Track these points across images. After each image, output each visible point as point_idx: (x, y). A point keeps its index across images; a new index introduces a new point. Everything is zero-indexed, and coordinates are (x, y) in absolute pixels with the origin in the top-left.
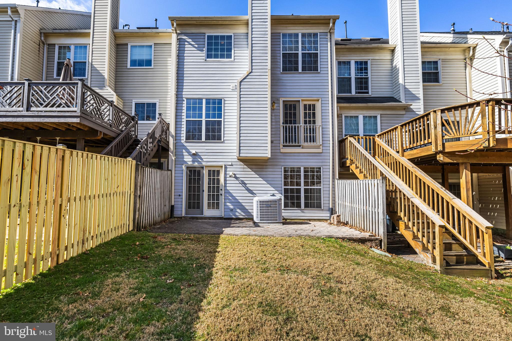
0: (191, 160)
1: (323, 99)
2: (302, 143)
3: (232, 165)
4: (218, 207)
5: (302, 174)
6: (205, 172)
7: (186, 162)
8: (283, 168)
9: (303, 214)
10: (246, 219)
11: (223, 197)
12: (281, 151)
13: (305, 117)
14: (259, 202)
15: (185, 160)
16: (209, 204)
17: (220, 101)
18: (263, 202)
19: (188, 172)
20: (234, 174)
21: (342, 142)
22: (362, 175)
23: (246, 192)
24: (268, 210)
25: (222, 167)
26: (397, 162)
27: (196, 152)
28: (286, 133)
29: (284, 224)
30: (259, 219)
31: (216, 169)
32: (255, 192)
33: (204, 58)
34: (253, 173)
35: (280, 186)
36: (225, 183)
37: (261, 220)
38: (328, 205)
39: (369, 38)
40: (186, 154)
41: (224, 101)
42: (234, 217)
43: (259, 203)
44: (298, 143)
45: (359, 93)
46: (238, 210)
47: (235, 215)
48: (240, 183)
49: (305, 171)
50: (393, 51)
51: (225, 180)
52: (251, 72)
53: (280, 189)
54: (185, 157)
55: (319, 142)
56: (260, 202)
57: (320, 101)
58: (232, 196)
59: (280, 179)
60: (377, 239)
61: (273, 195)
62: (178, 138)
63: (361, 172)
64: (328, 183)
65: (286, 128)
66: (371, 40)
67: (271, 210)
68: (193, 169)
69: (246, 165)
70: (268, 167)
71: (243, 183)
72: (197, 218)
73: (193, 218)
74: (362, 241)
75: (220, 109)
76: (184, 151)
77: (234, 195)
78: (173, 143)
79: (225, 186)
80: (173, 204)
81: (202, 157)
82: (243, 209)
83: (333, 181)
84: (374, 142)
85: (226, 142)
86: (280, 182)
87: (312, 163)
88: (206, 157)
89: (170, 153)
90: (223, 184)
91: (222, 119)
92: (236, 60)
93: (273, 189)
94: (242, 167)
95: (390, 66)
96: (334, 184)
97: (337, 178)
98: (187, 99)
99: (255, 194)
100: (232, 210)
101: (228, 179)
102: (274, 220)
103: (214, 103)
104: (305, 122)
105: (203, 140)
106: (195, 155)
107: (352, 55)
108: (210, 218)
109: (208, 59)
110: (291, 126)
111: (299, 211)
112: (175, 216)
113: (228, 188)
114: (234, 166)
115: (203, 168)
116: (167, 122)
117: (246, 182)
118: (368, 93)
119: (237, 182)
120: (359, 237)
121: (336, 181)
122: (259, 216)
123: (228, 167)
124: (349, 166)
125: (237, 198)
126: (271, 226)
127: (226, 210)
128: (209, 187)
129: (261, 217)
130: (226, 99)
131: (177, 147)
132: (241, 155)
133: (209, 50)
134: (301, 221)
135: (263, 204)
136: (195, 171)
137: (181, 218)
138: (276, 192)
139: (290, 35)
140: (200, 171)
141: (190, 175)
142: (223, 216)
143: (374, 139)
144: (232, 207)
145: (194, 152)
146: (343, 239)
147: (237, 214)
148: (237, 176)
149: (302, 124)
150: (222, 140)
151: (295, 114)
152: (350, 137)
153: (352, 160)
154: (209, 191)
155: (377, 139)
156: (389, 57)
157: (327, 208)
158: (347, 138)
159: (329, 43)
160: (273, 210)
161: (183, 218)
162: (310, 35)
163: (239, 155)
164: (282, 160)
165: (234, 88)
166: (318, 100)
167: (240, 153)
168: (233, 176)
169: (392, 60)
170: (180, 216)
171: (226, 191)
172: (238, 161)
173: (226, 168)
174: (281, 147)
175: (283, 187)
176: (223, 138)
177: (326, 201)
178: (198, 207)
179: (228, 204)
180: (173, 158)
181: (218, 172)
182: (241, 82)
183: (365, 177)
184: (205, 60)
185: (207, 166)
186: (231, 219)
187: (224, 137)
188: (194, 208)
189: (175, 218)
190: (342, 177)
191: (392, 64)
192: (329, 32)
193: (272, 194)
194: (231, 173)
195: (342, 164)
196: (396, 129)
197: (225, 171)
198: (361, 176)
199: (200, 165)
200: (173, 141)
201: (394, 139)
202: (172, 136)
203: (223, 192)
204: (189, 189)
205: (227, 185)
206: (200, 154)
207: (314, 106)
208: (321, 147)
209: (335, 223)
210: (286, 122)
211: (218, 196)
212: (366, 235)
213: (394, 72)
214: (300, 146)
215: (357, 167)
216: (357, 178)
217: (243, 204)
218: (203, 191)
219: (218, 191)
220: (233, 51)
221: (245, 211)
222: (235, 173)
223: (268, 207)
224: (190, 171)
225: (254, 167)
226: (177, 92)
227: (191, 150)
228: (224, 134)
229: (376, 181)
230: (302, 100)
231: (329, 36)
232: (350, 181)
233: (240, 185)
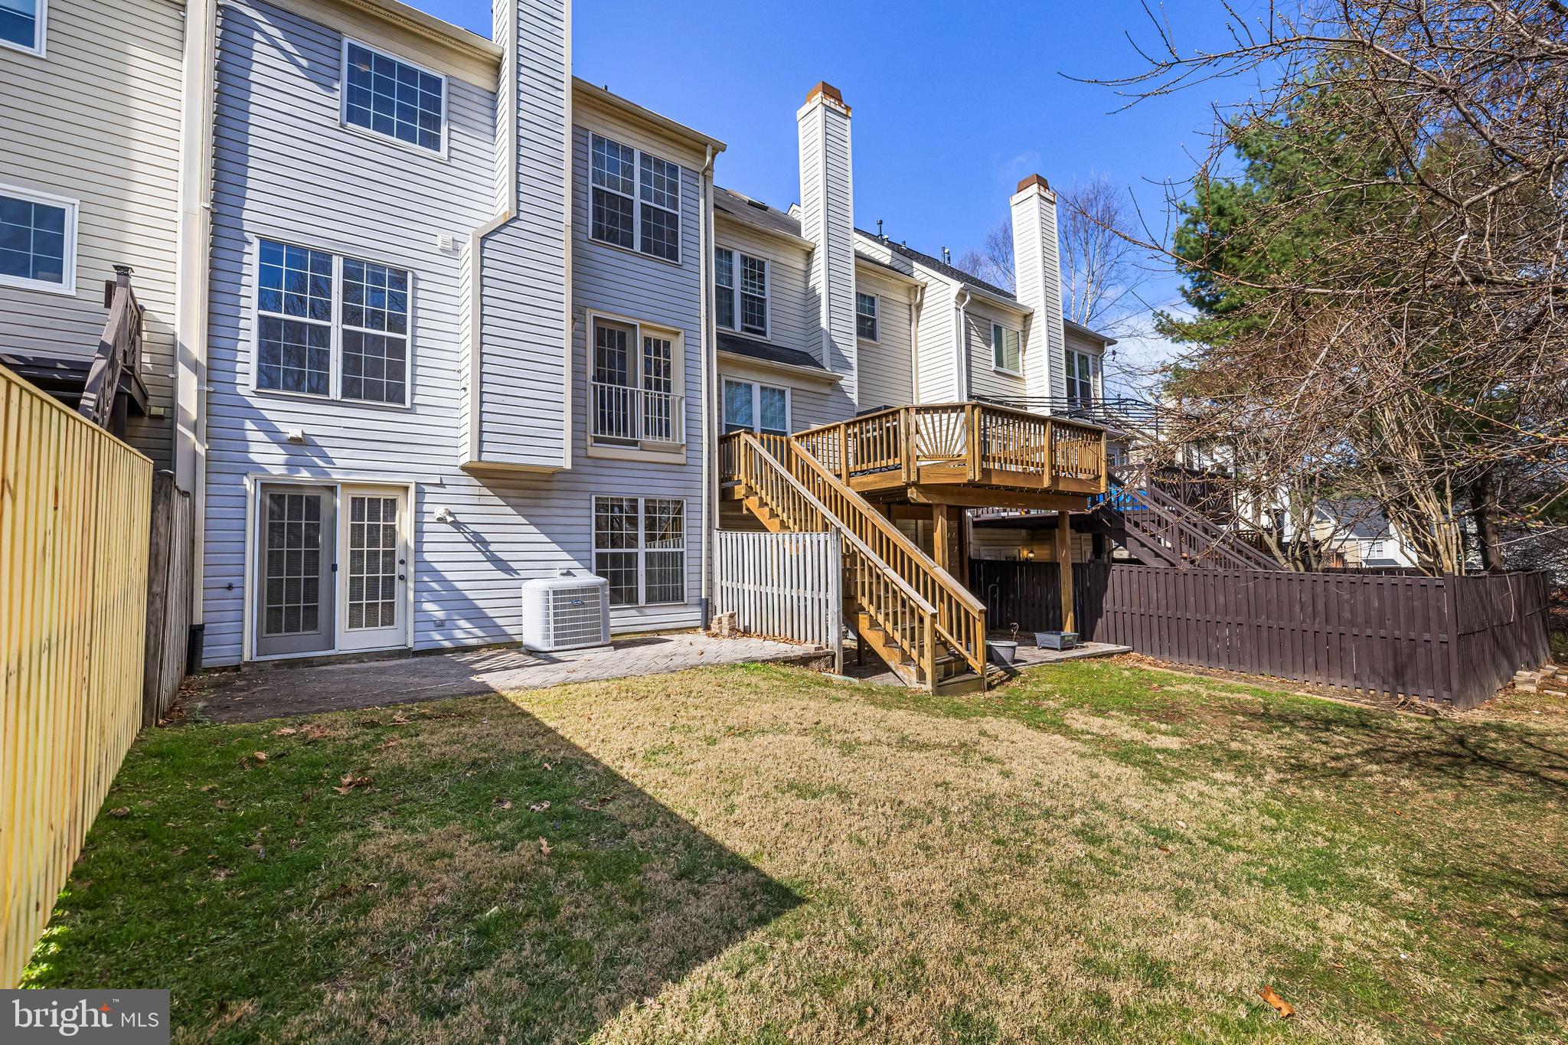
0: (282, 459)
1: (689, 334)
2: (641, 436)
3: (441, 485)
4: (389, 620)
5: (641, 515)
6: (342, 504)
7: (258, 467)
8: (593, 497)
9: (642, 620)
10: (489, 646)
11: (411, 585)
12: (590, 454)
13: (647, 371)
14: (551, 594)
15: (253, 457)
16: (355, 609)
17: (399, 278)
18: (563, 592)
19: (268, 501)
20: (450, 514)
21: (724, 440)
22: (777, 521)
23: (489, 565)
24: (578, 612)
25: (406, 489)
26: (836, 496)
27: (303, 434)
28: (602, 406)
29: (617, 646)
30: (552, 640)
31: (383, 495)
32: (514, 565)
33: (337, 115)
34: (509, 510)
35: (586, 546)
36: (419, 542)
37: (556, 644)
38: (697, 592)
39: (747, 198)
40: (261, 436)
41: (415, 278)
42: (447, 644)
43: (551, 597)
44: (633, 435)
45: (748, 330)
46: (463, 623)
47: (451, 639)
48: (470, 542)
49: (647, 510)
50: (809, 254)
51: (419, 532)
52: (516, 219)
53: (586, 555)
54: (253, 447)
55: (681, 440)
56: (555, 593)
57: (682, 335)
58: (442, 580)
59: (586, 529)
60: (827, 654)
61: (569, 573)
62: (218, 375)
63: (773, 515)
64: (697, 539)
65: (602, 392)
67: (585, 612)
68: (287, 492)
69: (487, 487)
70: (554, 494)
71: (479, 540)
72: (308, 662)
73: (292, 664)
74: (805, 661)
75: (399, 302)
76: (249, 425)
77: (449, 576)
78: (199, 392)
79: (419, 551)
80: (198, 620)
81: (330, 453)
82: (478, 616)
83: (710, 535)
84: (789, 450)
85: (419, 410)
86: (586, 538)
87: (664, 490)
88: (345, 453)
89: (180, 427)
90: (412, 545)
91: (408, 337)
92: (454, 162)
93: (565, 556)
94: (476, 490)
95: (803, 285)
96: (710, 542)
97: (717, 526)
98: (264, 241)
99: (515, 571)
100: (440, 625)
101: (426, 527)
102: (591, 640)
103: (377, 279)
104: (648, 384)
105: (332, 396)
106: (299, 443)
107: (736, 239)
108: (359, 657)
109: (350, 125)
110: (624, 390)
111: (634, 612)
112: (206, 663)
113: (427, 557)
114: (448, 489)
115: (332, 489)
117: (488, 538)
118: (764, 333)
119: (460, 537)
120: (800, 653)
121: (716, 535)
122: (552, 633)
123: (427, 489)
124: (742, 500)
125: (459, 585)
126: (582, 659)
127: (421, 626)
128: (356, 556)
129: (556, 636)
130: (420, 274)
131: (215, 409)
132: (485, 457)
133: (353, 94)
134: (639, 637)
135: (562, 600)
136: (296, 500)
137: (237, 668)
138: (576, 564)
139: (614, 146)
140: (318, 498)
141: (275, 508)
142: (410, 645)
143: (788, 443)
144: (441, 615)
145: (295, 432)
147: (459, 634)
148: (460, 518)
149: (640, 387)
150: (408, 405)
151: (622, 357)
152: (746, 432)
153: (751, 488)
154: (355, 568)
155: (794, 444)
156: (801, 266)
157: (696, 600)
158: (739, 435)
159: (702, 201)
160: (591, 612)
161: (244, 669)
162: (659, 163)
163: (480, 456)
164: (592, 479)
165: (450, 247)
166: (678, 334)
167: (480, 451)
168: (450, 519)
169: (807, 274)
170: (234, 661)
171: (422, 566)
172: (461, 472)
173: (420, 493)
174: (589, 443)
175: (594, 551)
176: (412, 399)
177: (692, 583)
178: (312, 623)
179: (428, 606)
180: (201, 449)
181: (391, 505)
182: (484, 238)
183: (784, 526)
184: (342, 126)
185: (346, 485)
186: (441, 651)
187: (413, 394)
188: (292, 627)
189: (208, 670)
190: (725, 525)
191: (807, 282)
192: (703, 173)
193: (565, 571)
194: (440, 511)
195: (726, 495)
196: (834, 428)
197: (419, 503)
198: (773, 525)
199: (323, 481)
200: (199, 383)
201: (820, 447)
202: (195, 367)
203: (411, 569)
204: (272, 561)
205: (426, 547)
206: (319, 441)
207: (667, 344)
208: (684, 450)
209: (726, 632)
210: (599, 377)
211: (389, 582)
212: (809, 648)
213: (810, 299)
214: (635, 443)
215: (763, 504)
216: (763, 529)
217: (480, 604)
218: (334, 568)
219: (389, 566)
220: (444, 129)
221: (486, 623)
222: (452, 509)
223: (576, 606)
224: (277, 499)
225: (511, 492)
226: (215, 201)
227: (282, 427)
228: (413, 385)
229: (815, 535)
230: (642, 326)
231: (701, 184)
232: (757, 535)
233: (470, 547)
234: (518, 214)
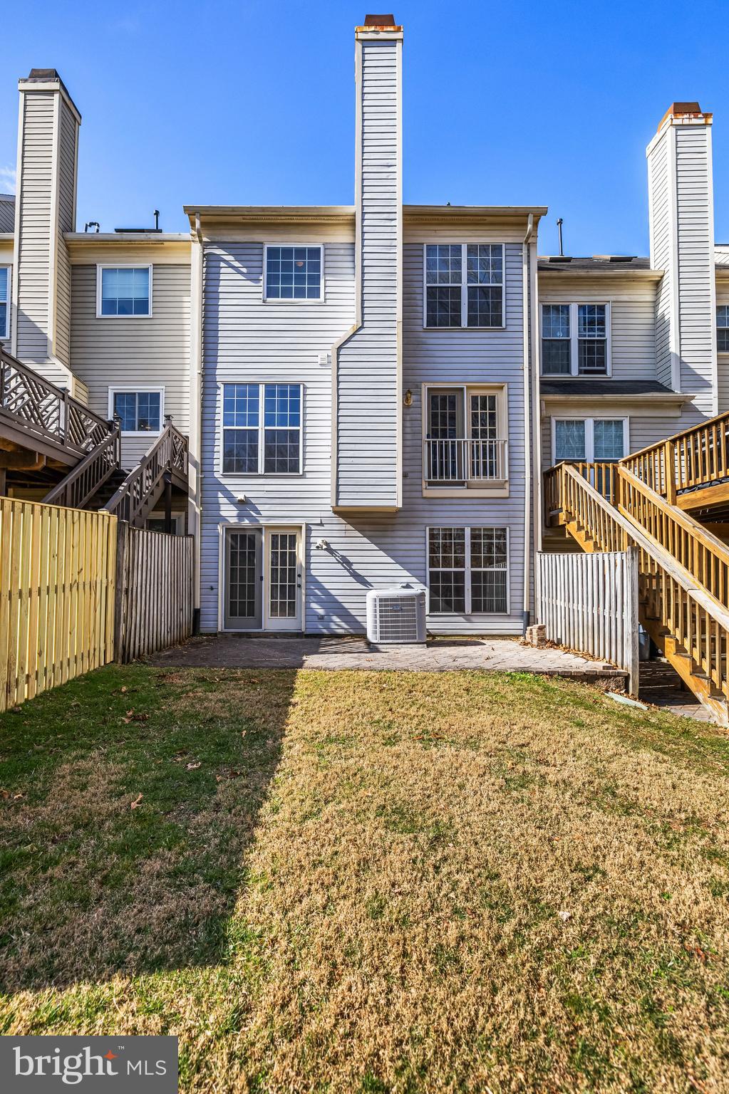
0: (235, 513)
1: (512, 385)
2: (468, 477)
3: (321, 524)
4: (292, 612)
5: (468, 541)
6: (266, 540)
7: (224, 519)
8: (428, 528)
9: (468, 625)
10: (352, 636)
11: (303, 591)
12: (424, 495)
13: (474, 423)
14: (378, 601)
15: (223, 513)
16: (273, 605)
17: (295, 389)
18: (386, 600)
19: (230, 540)
20: (327, 544)
21: (550, 475)
22: (591, 543)
23: (351, 579)
24: (398, 616)
25: (301, 527)
26: (661, 516)
27: (245, 497)
28: (435, 457)
29: (429, 645)
30: (378, 635)
31: (289, 533)
32: (369, 579)
33: (260, 296)
34: (365, 540)
35: (422, 566)
36: (308, 563)
37: (382, 638)
38: (519, 606)
39: (608, 257)
40: (225, 501)
41: (305, 388)
42: (325, 631)
43: (378, 603)
44: (460, 477)
45: (586, 372)
46: (335, 619)
47: (328, 628)
48: (339, 563)
49: (473, 537)
50: (657, 284)
51: (308, 556)
52: (362, 327)
53: (422, 573)
54: (223, 507)
55: (504, 476)
56: (381, 600)
57: (505, 388)
58: (322, 589)
59: (422, 553)
60: (619, 675)
61: (408, 586)
62: (207, 468)
63: (588, 537)
64: (520, 560)
65: (435, 447)
66: (613, 260)
67: (403, 616)
68: (239, 533)
69: (351, 524)
70: (397, 527)
71: (345, 562)
72: (249, 635)
73: (240, 635)
74: (590, 678)
75: (295, 405)
76: (220, 495)
77: (327, 586)
78: (197, 478)
79: (308, 569)
80: (198, 606)
81: (259, 507)
82: (345, 615)
83: (532, 557)
84: (616, 476)
85: (308, 475)
86: (422, 560)
87: (489, 519)
88: (267, 507)
89: (190, 499)
90: (304, 565)
91: (300, 428)
92: (328, 302)
93: (406, 573)
94: (343, 527)
95: (651, 316)
96: (532, 563)
97: (540, 549)
98: (225, 384)
99: (369, 584)
100: (321, 618)
101: (312, 553)
102: (408, 638)
103: (283, 394)
104: (475, 434)
105: (260, 473)
106: (243, 504)
107: (573, 292)
108: (275, 635)
109: (269, 300)
110: (446, 442)
111: (461, 619)
112: (202, 630)
113: (313, 573)
114: (326, 527)
115: (260, 530)
116: (184, 434)
117: (351, 560)
118: (604, 372)
119: (333, 559)
120: (584, 670)
121: (538, 556)
122: (378, 630)
123: (313, 527)
124: (565, 525)
125: (333, 592)
126: (402, 650)
127: (310, 618)
128: (274, 571)
129: (381, 632)
130: (308, 385)
131: (205, 487)
132: (341, 503)
133: (270, 279)
134: (465, 639)
135: (386, 606)
136: (243, 537)
137: (215, 635)
138: (414, 580)
139: (444, 249)
140: (254, 536)
141: (234, 544)
142: (303, 630)
143: (615, 469)
144: (321, 612)
145: (240, 496)
146: (551, 674)
147: (333, 626)
148: (333, 546)
149: (468, 438)
150: (301, 473)
151: (453, 417)
152: (566, 464)
153: (571, 513)
154: (274, 579)
155: (622, 469)
156: (649, 298)
157: (518, 612)
158: (561, 467)
159: (525, 267)
160: (408, 616)
161: (219, 636)
162: (484, 248)
163: (337, 502)
164: (427, 514)
165: (326, 362)
166: (501, 388)
167: (338, 499)
168: (325, 547)
169: (655, 304)
170: (213, 631)
171: (310, 579)
172: (333, 515)
173: (309, 530)
174: (424, 487)
175: (428, 570)
176: (303, 468)
177: (515, 597)
178: (252, 613)
179: (314, 605)
180: (198, 511)
181: (293, 539)
182: (339, 348)
183: (597, 547)
184: (264, 302)
185: (268, 527)
186: (321, 636)
187: (304, 465)
188: (242, 614)
189: (202, 634)
190: (549, 547)
191: (655, 312)
192: (526, 242)
193: (405, 585)
194: (319, 541)
195: (551, 522)
196: (660, 447)
197: (308, 537)
198: (587, 546)
199: (255, 525)
200: (197, 473)
201: (657, 470)
202: (195, 464)
203: (304, 581)
204: (232, 574)
205: (312, 566)
206: (254, 501)
207: (493, 398)
208: (507, 485)
209: (535, 642)
210: (433, 433)
211: (292, 588)
212: (598, 666)
213: (658, 327)
214: (462, 484)
215: (580, 528)
216: (580, 550)
217: (346, 605)
218: (261, 578)
219: (292, 579)
220: (322, 282)
221: (349, 619)
222: (328, 540)
223: (396, 611)
224: (234, 537)
225: (367, 527)
226: (204, 369)
227: (235, 494)
228: (304, 459)
229: (619, 555)
230: (468, 388)
231: (525, 252)
232: (566, 556)
233: (339, 566)
234: (363, 324)
